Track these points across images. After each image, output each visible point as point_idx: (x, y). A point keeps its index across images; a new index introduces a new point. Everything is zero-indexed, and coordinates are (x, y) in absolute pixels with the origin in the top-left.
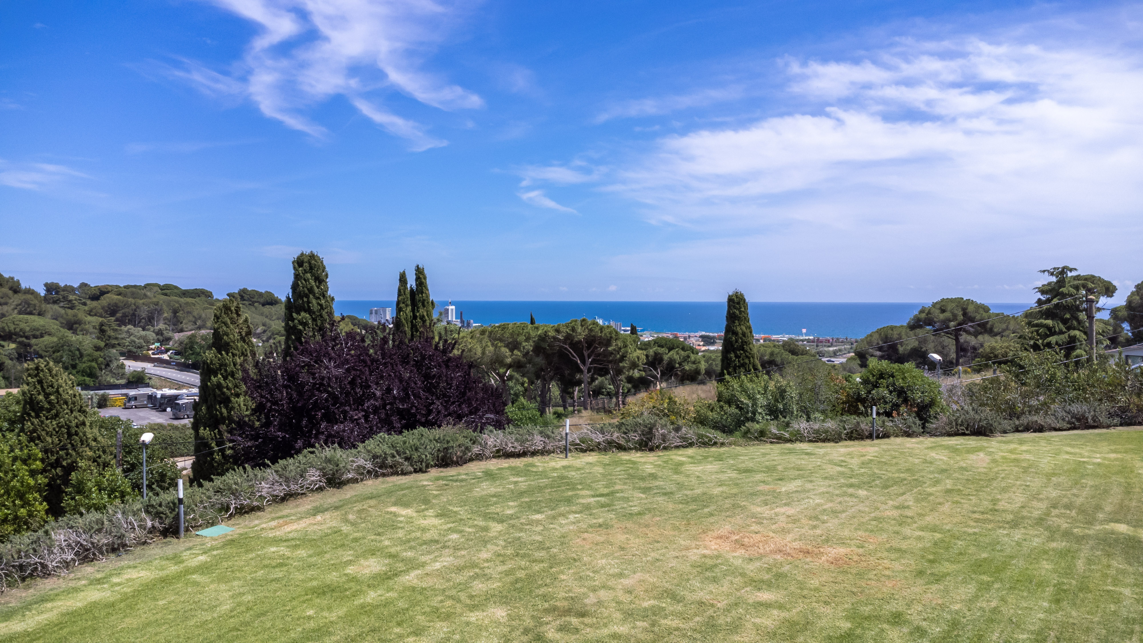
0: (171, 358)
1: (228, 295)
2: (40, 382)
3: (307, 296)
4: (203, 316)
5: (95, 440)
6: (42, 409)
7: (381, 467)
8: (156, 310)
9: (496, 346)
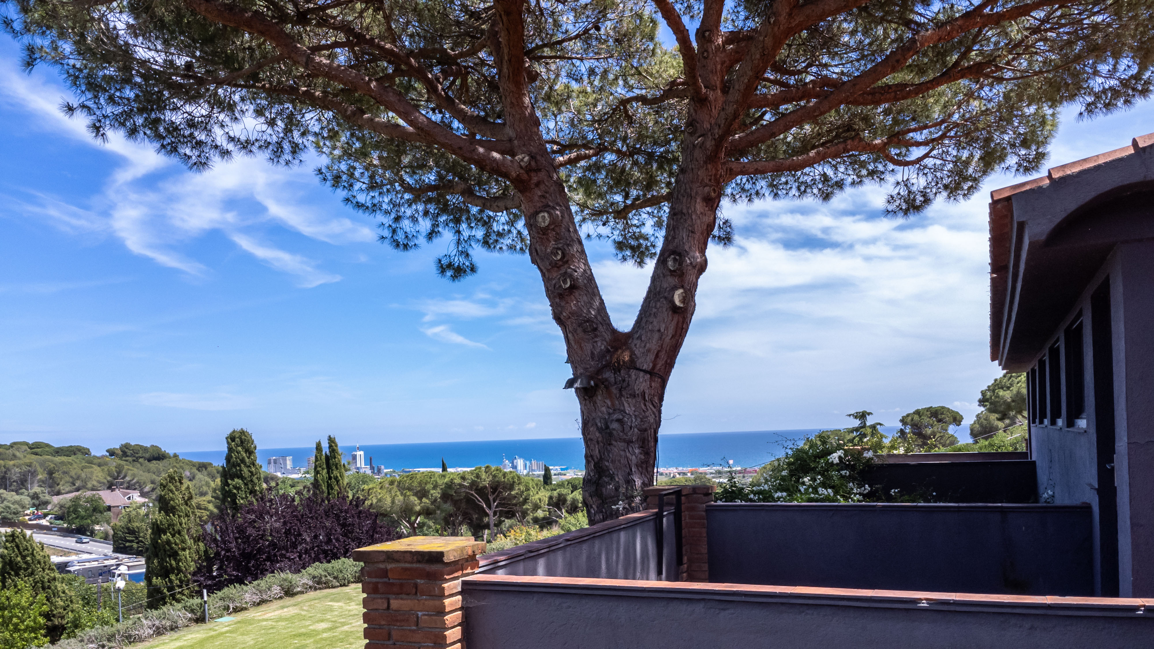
0: (51, 523)
1: (108, 451)
2: (18, 547)
3: (239, 465)
4: (83, 475)
5: (64, 592)
6: (20, 568)
7: (318, 584)
8: (29, 471)
9: (405, 496)
